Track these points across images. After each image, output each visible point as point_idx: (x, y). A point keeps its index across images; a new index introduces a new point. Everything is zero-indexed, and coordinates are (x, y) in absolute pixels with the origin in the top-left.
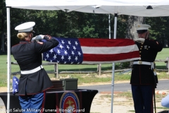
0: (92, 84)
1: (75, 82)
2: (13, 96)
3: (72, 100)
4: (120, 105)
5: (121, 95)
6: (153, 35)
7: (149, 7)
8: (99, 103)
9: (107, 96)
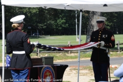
0: (63, 61)
1: (51, 59)
2: (7, 69)
3: (50, 72)
4: (84, 75)
5: (85, 68)
6: (108, 25)
7: (105, 5)
8: (69, 75)
9: (75, 69)
